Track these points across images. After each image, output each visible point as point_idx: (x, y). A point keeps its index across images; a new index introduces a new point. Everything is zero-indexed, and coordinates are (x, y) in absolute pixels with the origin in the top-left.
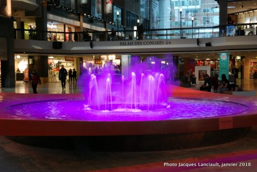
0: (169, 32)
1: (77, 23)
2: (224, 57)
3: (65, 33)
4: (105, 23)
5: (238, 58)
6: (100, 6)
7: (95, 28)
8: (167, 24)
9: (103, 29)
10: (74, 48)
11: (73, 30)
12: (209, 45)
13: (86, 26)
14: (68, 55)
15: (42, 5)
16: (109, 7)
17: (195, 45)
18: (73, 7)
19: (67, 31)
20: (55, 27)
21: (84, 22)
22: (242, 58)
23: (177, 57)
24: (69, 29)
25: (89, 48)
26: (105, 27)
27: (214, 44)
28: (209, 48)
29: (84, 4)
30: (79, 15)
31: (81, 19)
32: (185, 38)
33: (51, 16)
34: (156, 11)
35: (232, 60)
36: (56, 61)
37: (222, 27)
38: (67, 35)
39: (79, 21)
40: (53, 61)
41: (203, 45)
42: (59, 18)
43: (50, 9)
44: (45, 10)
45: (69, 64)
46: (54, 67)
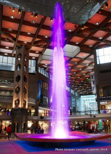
1: (49, 110)
2: (100, 121)
3: (44, 113)
5: (108, 121)
11: (48, 112)
12: (94, 117)
13: (52, 110)
14: (46, 121)
15: (37, 104)
17: (90, 117)
18: (48, 104)
19: (45, 113)
20: (41, 111)
22: (109, 121)
23: (85, 121)
24: (46, 111)
27: (96, 117)
28: (95, 118)
29: (51, 103)
31: (50, 108)
32: (87, 114)
33: (40, 108)
34: (78, 104)
35: (103, 121)
36: (41, 123)
42: (43, 108)
43: (40, 105)
44: (38, 105)
45: (46, 124)
46: (40, 125)
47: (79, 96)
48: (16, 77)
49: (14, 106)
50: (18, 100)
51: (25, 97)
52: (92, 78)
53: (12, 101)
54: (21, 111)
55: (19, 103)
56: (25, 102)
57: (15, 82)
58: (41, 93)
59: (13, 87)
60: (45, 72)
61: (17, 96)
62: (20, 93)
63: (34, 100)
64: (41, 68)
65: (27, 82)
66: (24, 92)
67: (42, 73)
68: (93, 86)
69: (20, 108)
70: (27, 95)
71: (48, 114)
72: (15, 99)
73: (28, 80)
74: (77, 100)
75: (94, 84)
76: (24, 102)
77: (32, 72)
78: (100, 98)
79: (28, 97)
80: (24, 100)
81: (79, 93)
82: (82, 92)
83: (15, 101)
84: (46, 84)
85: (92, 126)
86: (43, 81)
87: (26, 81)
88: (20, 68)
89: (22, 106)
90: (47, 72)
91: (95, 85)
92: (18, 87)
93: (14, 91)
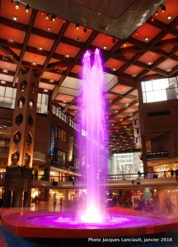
1: (66, 172)
2: (147, 190)
3: (59, 177)
4: (81, 172)
5: (155, 191)
6: (79, 162)
7: (75, 174)
9: (80, 175)
11: (64, 176)
13: (71, 173)
14: (61, 189)
15: (48, 162)
17: (131, 184)
18: (64, 163)
19: (60, 175)
20: (54, 173)
21: (70, 171)
22: (157, 190)
23: (122, 190)
24: (62, 174)
25: (72, 185)
27: (142, 183)
28: (139, 185)
29: (70, 162)
30: (67, 167)
32: (125, 180)
33: (52, 168)
34: (109, 165)
35: (152, 191)
36: (54, 193)
37: (145, 173)
38: (60, 178)
39: (67, 170)
40: (52, 192)
42: (57, 169)
43: (52, 164)
44: (50, 164)
45: (61, 194)
46: (52, 196)
48: (17, 117)
49: (10, 163)
50: (18, 154)
51: (29, 149)
52: (135, 124)
53: (8, 156)
54: (22, 171)
55: (18, 159)
56: (29, 157)
57: (15, 125)
58: (55, 145)
59: (10, 134)
60: (63, 114)
61: (17, 147)
62: (22, 143)
63: (44, 156)
64: (56, 107)
66: (28, 142)
67: (57, 115)
68: (136, 135)
69: (19, 166)
70: (32, 146)
71: (64, 178)
72: (12, 152)
73: (34, 122)
75: (138, 133)
76: (27, 158)
77: (41, 113)
78: (148, 154)
79: (34, 151)
80: (26, 154)
81: (110, 149)
82: (116, 148)
83: (13, 155)
84: (63, 131)
85: (134, 199)
86: (58, 127)
87: (32, 125)
88: (23, 103)
89: (23, 164)
90: (65, 113)
91: (140, 134)
92: (19, 134)
93: (12, 139)
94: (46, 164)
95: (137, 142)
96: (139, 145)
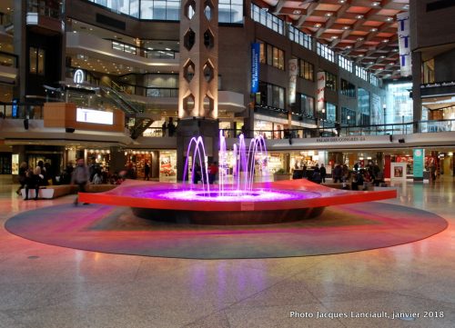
0: (394, 127)
1: (286, 122)
2: (418, 153)
3: (273, 131)
4: (316, 120)
6: (311, 104)
7: (304, 125)
8: (390, 120)
9: (314, 126)
10: (275, 145)
11: (282, 128)
12: (402, 141)
13: (295, 123)
15: (249, 107)
16: (320, 105)
17: (388, 142)
18: (282, 106)
19: (276, 128)
20: (264, 125)
21: (293, 119)
24: (279, 126)
25: (288, 145)
26: (316, 124)
28: (402, 144)
29: (293, 104)
30: (287, 114)
31: (290, 117)
33: (257, 116)
36: (264, 157)
37: (416, 123)
38: (277, 133)
39: (288, 118)
40: (260, 156)
41: (396, 142)
42: (267, 118)
43: (256, 110)
44: (252, 110)
45: (277, 159)
46: (261, 162)
47: (381, 84)
48: (186, 37)
49: (181, 113)
50: (192, 96)
51: (210, 88)
53: (178, 101)
54: (199, 125)
55: (193, 106)
56: (212, 101)
57: (183, 50)
58: (259, 77)
59: (178, 65)
60: (275, 19)
61: (189, 87)
62: (196, 79)
63: (241, 97)
64: (260, 8)
65: (216, 47)
67: (263, 22)
68: (402, 51)
69: (194, 118)
70: (216, 82)
71: (282, 133)
72: (183, 95)
73: (216, 41)
74: (374, 95)
75: (406, 46)
76: (208, 103)
79: (221, 89)
80: (207, 96)
81: (381, 77)
83: (185, 101)
84: (276, 51)
85: (395, 168)
86: (266, 45)
87: (212, 46)
89: (202, 114)
90: (278, 17)
92: (191, 63)
93: (182, 74)
94: (245, 110)
95: (403, 64)
96: (406, 69)
